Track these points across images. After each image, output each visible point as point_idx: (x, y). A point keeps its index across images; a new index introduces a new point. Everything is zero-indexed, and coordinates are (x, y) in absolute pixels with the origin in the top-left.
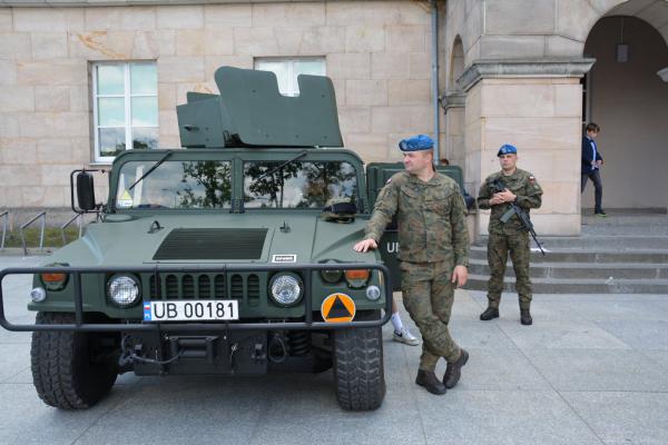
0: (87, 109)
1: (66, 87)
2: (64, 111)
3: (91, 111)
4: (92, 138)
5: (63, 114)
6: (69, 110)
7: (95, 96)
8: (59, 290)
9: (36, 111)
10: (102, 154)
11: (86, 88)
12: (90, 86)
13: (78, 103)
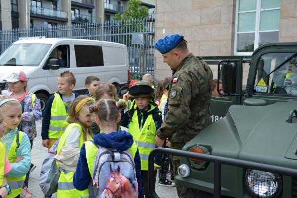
0: (231, 21)
1: (219, 8)
2: (217, 23)
3: (233, 23)
4: (233, 41)
5: (216, 25)
6: (220, 23)
7: (237, 12)
8: (201, 169)
9: (201, 25)
10: (238, 51)
11: (231, 8)
12: (234, 6)
13: (226, 18)
